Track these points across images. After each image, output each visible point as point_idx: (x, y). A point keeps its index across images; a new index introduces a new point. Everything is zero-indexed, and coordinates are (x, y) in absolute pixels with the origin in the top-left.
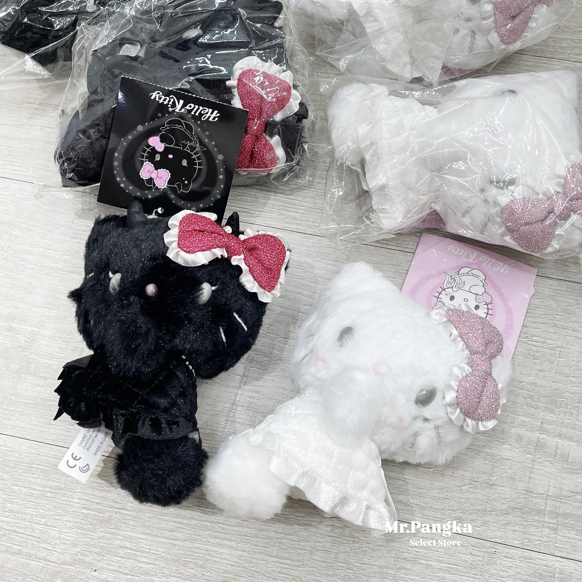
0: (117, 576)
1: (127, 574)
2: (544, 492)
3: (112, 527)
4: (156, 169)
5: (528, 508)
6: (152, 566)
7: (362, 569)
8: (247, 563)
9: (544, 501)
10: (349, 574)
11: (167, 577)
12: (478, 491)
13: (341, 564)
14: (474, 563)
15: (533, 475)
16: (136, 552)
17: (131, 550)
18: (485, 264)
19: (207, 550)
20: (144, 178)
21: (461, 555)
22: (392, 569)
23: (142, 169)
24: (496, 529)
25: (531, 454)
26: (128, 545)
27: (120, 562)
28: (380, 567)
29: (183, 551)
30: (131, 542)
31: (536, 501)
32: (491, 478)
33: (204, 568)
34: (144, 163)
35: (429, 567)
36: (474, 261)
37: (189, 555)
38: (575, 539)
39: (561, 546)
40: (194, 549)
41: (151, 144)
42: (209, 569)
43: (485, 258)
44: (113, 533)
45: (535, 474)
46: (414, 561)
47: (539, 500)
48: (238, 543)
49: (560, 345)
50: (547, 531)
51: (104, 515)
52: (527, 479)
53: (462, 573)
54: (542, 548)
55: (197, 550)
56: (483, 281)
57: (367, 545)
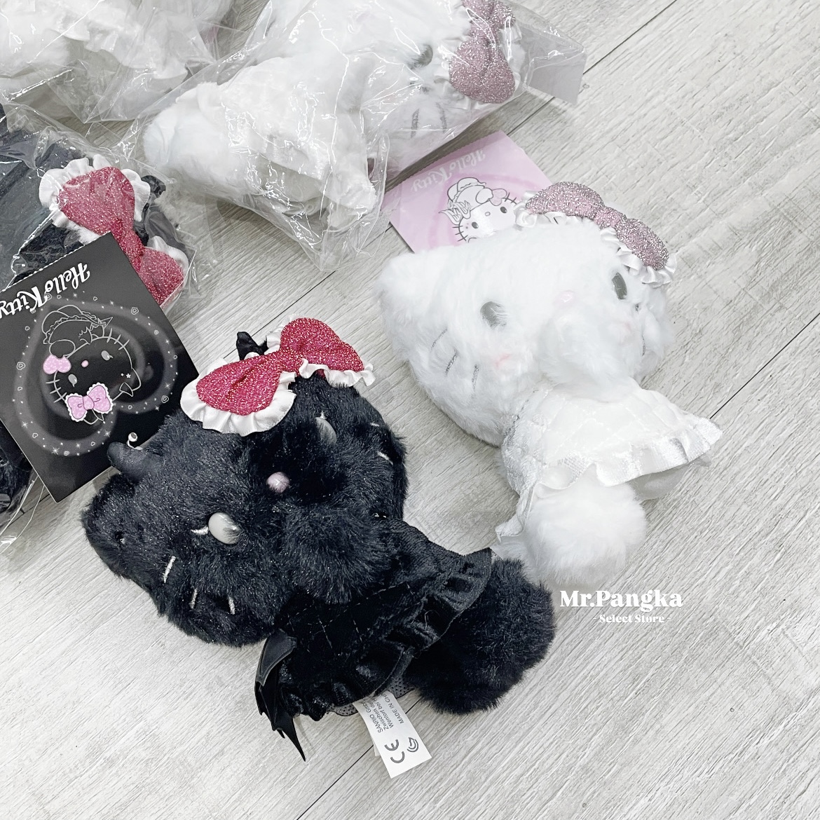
0: (548, 809)
1: (554, 794)
2: (738, 291)
3: (483, 778)
4: (84, 394)
5: (745, 316)
6: (564, 756)
7: (711, 518)
8: (629, 639)
9: (747, 296)
10: (708, 536)
11: (588, 746)
12: (698, 349)
13: (692, 537)
14: (770, 403)
15: (714, 288)
16: (535, 767)
17: (528, 771)
18: (460, 168)
19: (586, 677)
20: (82, 420)
21: (755, 410)
22: (728, 487)
23: (69, 410)
24: (748, 359)
25: (692, 274)
26: (518, 771)
27: (534, 794)
28: (719, 498)
29: (568, 707)
30: (519, 765)
31: (743, 303)
32: (692, 328)
33: (605, 694)
34: (66, 402)
35: (749, 449)
36: (448, 175)
37: (579, 702)
38: (801, 297)
39: (801, 313)
40: (575, 692)
41: (51, 372)
42: (609, 689)
43: (454, 164)
44: (492, 783)
45: (715, 285)
46: (734, 460)
47: (743, 301)
48: (599, 635)
49: (597, 169)
50: (778, 315)
51: (462, 781)
52: (715, 296)
53: (773, 422)
54: (793, 332)
55: (580, 687)
56: (479, 184)
57: (688, 495)
